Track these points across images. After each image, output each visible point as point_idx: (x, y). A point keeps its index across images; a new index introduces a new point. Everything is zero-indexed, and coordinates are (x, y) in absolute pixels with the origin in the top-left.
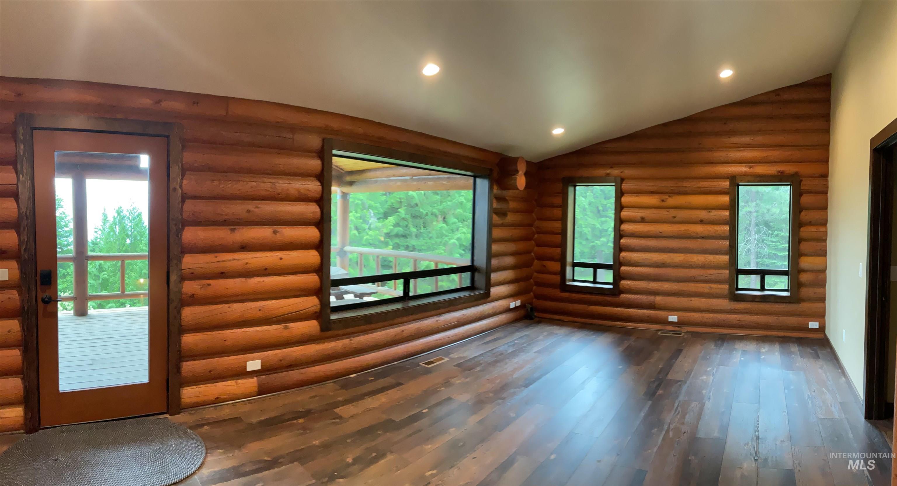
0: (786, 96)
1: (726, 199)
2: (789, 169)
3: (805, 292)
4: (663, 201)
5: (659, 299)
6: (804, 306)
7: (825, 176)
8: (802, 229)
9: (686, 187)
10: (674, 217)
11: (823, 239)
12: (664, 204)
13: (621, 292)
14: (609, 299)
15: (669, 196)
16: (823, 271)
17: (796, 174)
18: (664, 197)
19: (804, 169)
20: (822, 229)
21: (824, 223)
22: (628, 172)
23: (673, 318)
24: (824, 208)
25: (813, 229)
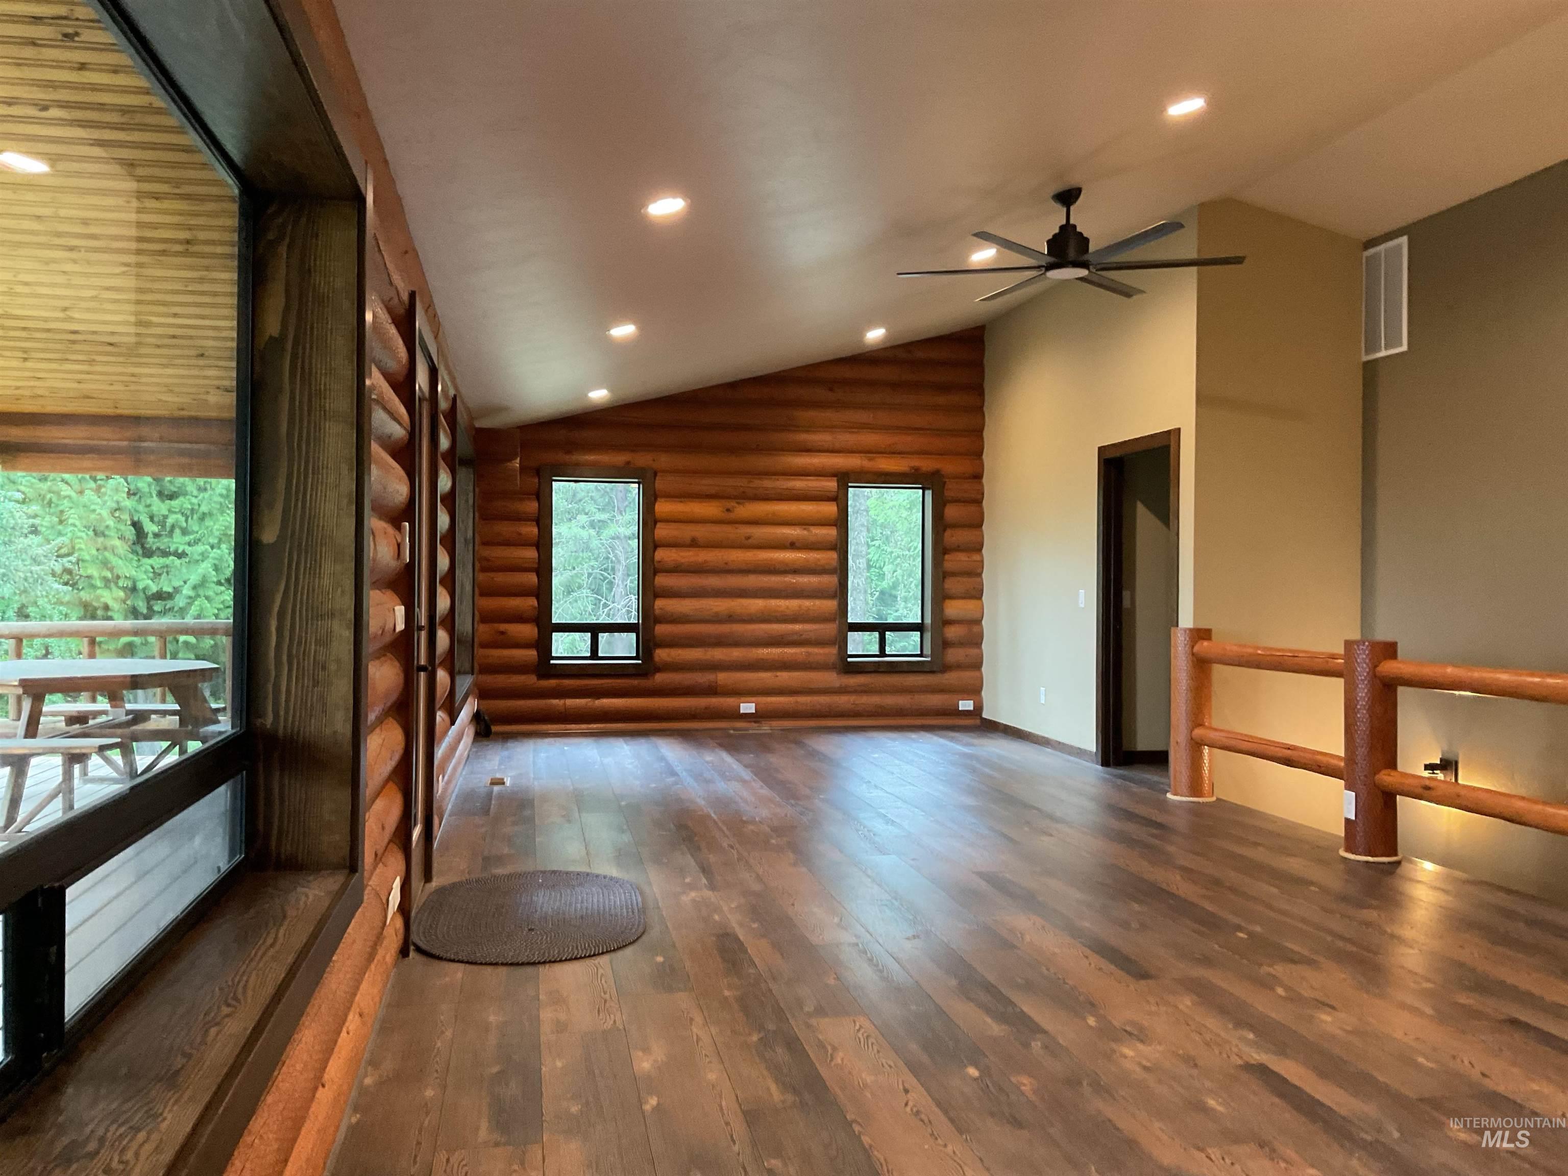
0: (920, 354)
1: (830, 509)
2: (926, 465)
3: (953, 655)
4: (728, 510)
5: (723, 678)
6: (950, 678)
7: (978, 477)
8: (947, 557)
9: (767, 489)
10: (748, 538)
11: (976, 573)
12: (732, 516)
13: (658, 670)
14: (635, 682)
15: (738, 503)
16: (978, 622)
17: (936, 474)
18: (732, 504)
19: (949, 467)
20: (976, 557)
21: (978, 548)
22: (664, 460)
23: (748, 707)
24: (978, 524)
25: (962, 557)
